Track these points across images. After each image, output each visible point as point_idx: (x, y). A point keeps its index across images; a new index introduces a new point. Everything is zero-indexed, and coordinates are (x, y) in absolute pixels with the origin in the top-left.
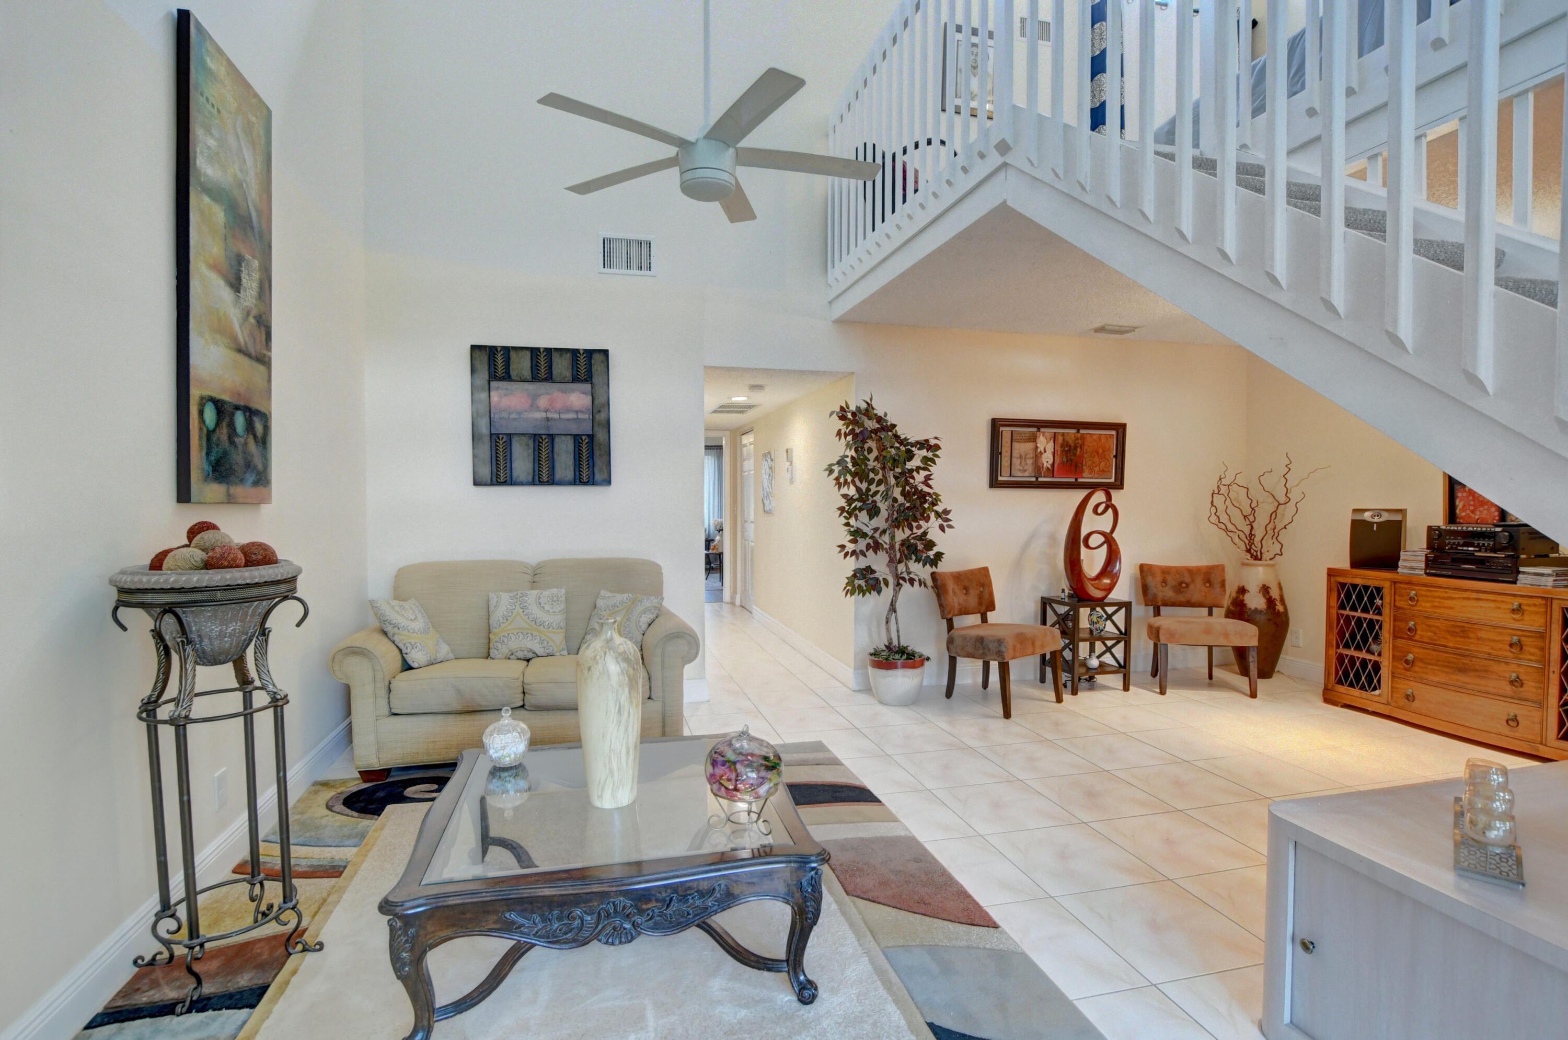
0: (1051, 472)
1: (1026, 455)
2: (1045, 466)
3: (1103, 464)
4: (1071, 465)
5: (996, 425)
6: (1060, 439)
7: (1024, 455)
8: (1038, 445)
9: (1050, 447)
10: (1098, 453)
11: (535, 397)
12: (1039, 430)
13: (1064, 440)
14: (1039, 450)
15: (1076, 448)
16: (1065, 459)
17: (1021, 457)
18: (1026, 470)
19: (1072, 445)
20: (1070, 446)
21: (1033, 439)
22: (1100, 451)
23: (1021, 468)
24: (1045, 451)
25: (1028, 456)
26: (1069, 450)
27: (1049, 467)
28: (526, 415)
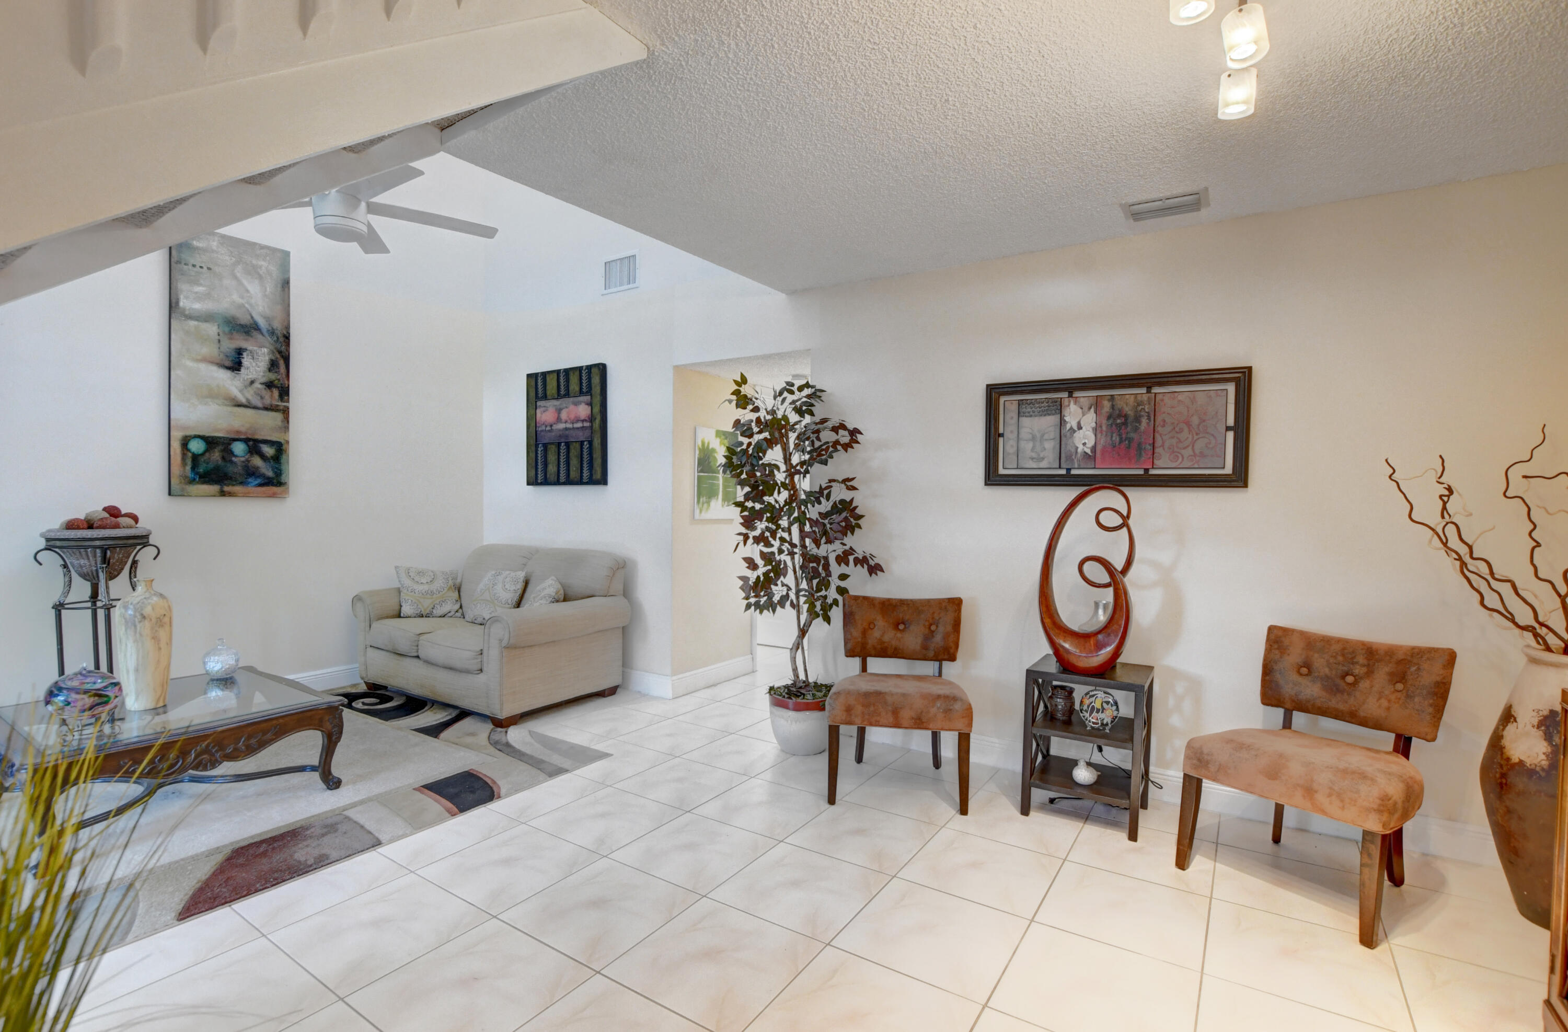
0: (1090, 458)
1: (1043, 436)
2: (1080, 450)
3: (1200, 445)
4: (1129, 447)
5: (994, 392)
6: (1107, 405)
7: (1038, 435)
8: (1067, 419)
9: (1090, 419)
10: (1188, 424)
11: (559, 411)
12: (1070, 396)
13: (1113, 407)
14: (1068, 427)
15: (1138, 419)
16: (1116, 438)
17: (1033, 438)
18: (1043, 459)
19: (1131, 413)
20: (1126, 416)
21: (1058, 408)
22: (1195, 420)
23: (1034, 455)
24: (1080, 428)
25: (1046, 437)
26: (1125, 424)
27: (1088, 451)
28: (555, 427)
